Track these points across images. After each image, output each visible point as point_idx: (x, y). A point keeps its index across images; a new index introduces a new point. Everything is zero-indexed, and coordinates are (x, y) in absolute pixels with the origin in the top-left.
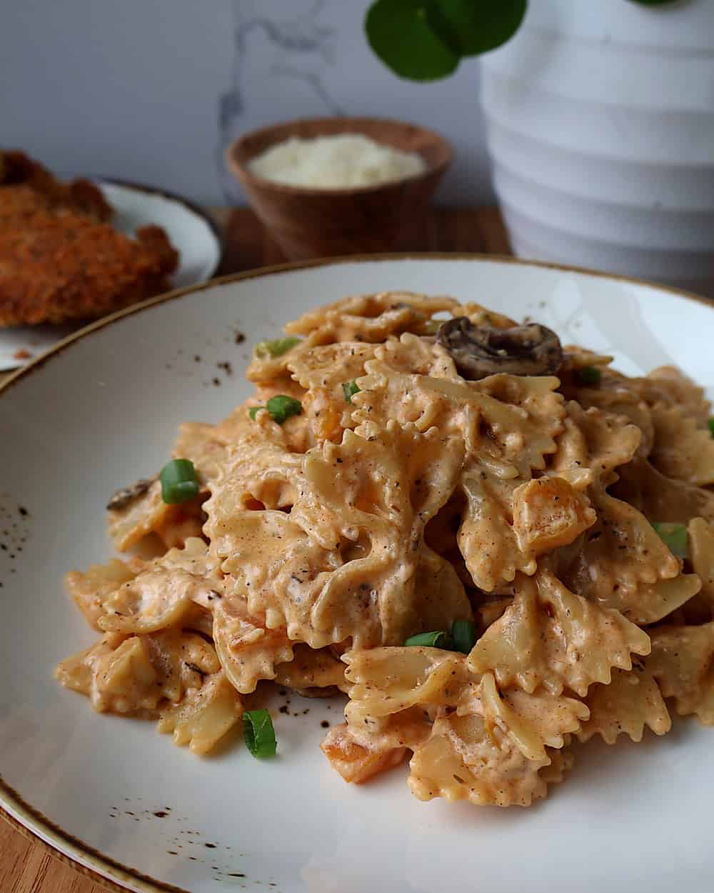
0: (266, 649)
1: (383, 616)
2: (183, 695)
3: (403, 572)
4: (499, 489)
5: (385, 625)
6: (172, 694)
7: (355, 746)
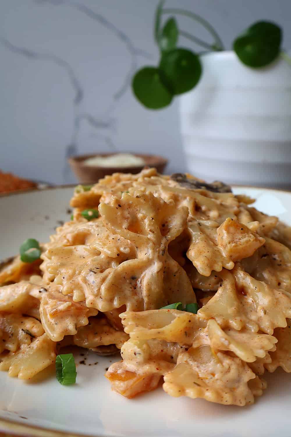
0: (71, 316)
1: (144, 293)
2: (19, 348)
3: (156, 267)
4: (208, 231)
5: (146, 300)
6: (11, 346)
7: (127, 372)
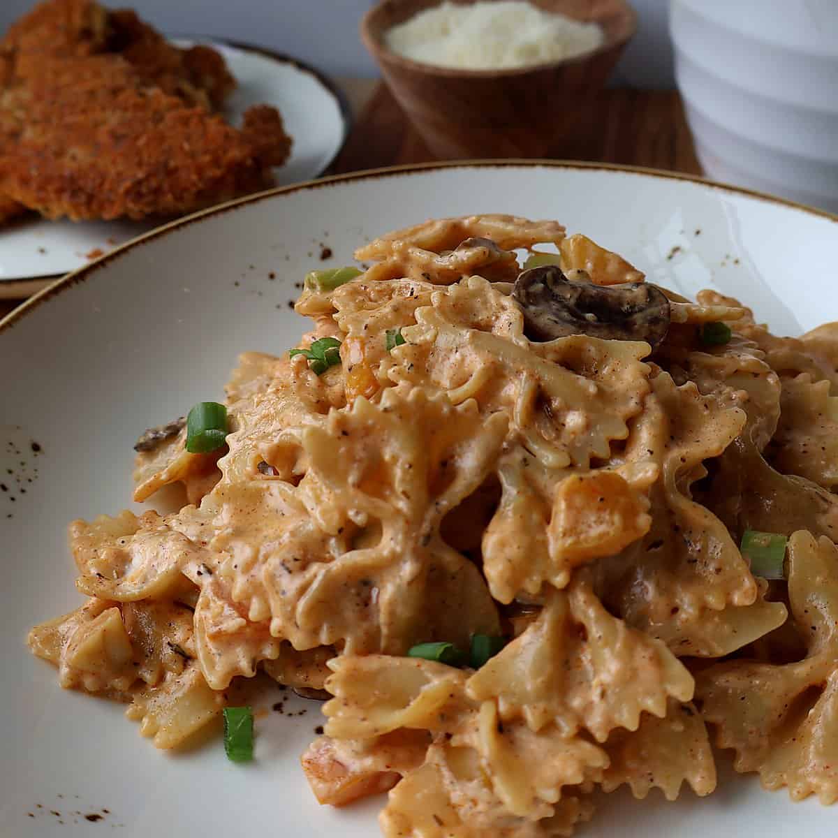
0: (247, 641)
1: (383, 618)
2: (161, 678)
3: (408, 569)
4: (543, 480)
5: (385, 631)
6: (148, 677)
7: (336, 763)
